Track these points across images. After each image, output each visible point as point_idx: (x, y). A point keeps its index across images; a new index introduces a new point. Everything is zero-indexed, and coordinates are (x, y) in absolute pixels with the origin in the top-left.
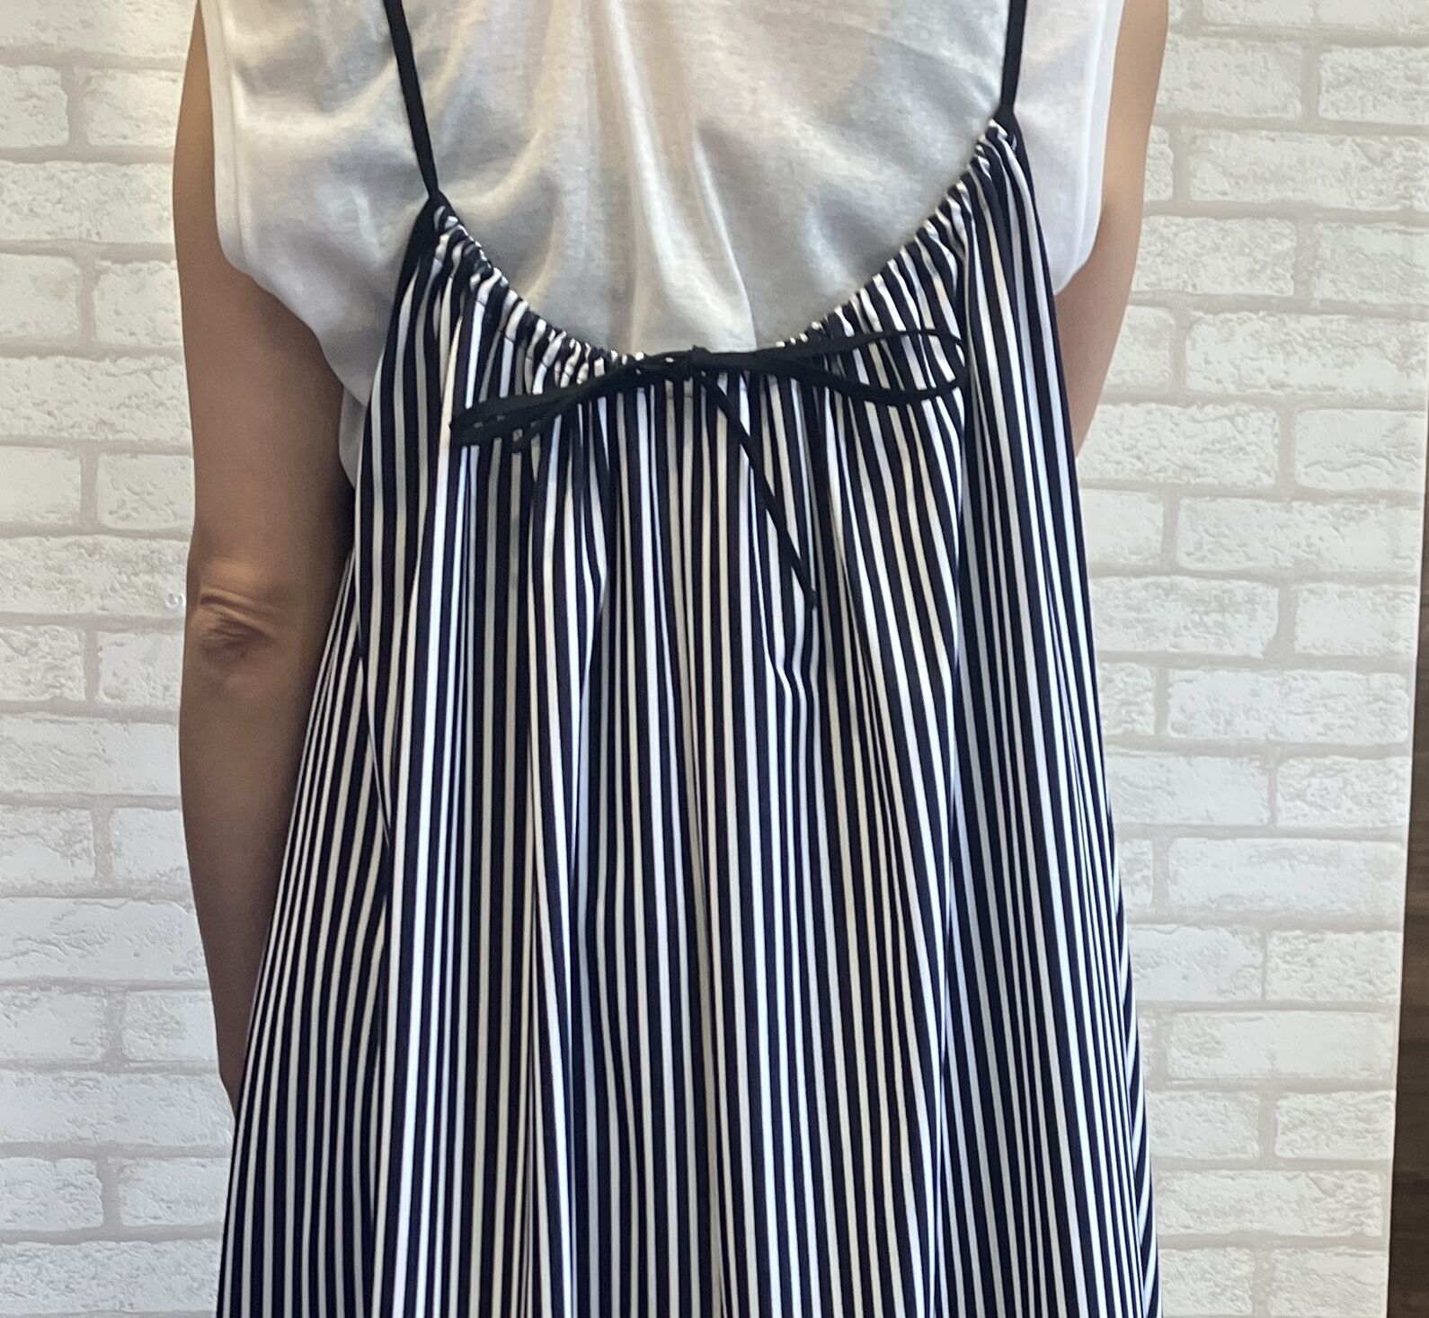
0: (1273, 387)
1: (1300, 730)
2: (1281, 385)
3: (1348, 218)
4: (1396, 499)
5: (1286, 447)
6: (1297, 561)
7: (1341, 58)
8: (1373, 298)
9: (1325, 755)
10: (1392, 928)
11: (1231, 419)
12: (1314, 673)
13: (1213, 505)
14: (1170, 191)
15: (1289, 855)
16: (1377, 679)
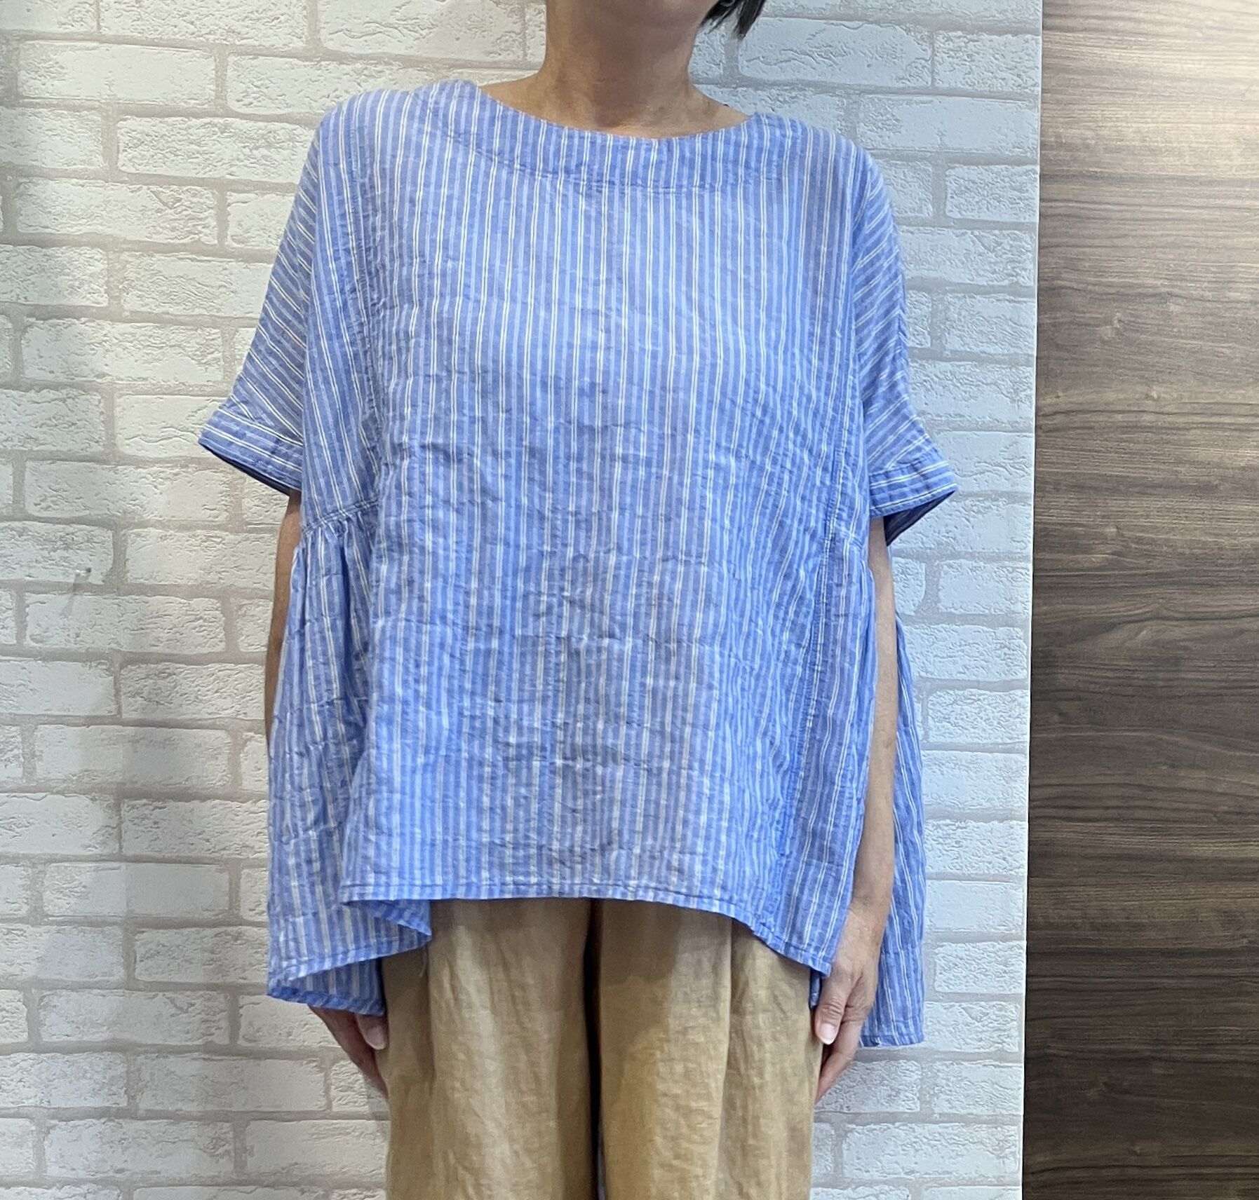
1: (945, 670)
3: (971, 291)
7: (961, 173)
8: (991, 350)
9: (964, 689)
12: (954, 627)
15: (939, 763)
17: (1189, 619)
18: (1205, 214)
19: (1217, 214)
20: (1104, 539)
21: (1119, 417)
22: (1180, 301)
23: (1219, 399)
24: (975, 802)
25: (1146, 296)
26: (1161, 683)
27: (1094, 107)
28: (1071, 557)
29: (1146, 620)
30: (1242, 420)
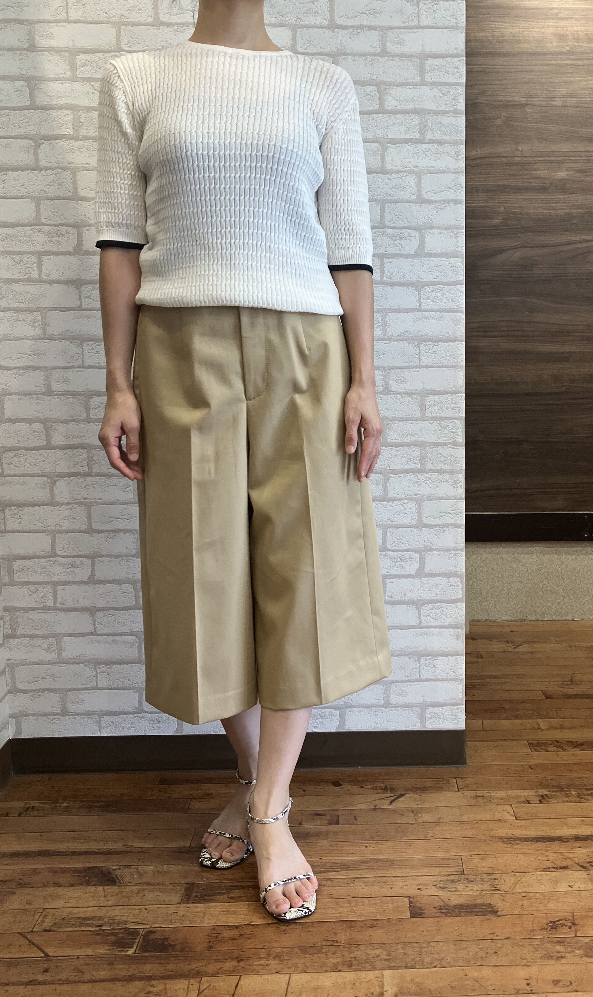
0: (414, 167)
1: (428, 277)
2: (416, 167)
3: (437, 113)
4: (456, 202)
5: (419, 186)
6: (424, 223)
7: (431, 62)
8: (446, 138)
9: (436, 285)
10: (461, 341)
11: (401, 178)
12: (432, 259)
13: (396, 206)
14: (378, 106)
15: (426, 318)
16: (452, 260)
17: (537, 247)
18: (541, 68)
19: (546, 68)
20: (499, 213)
21: (504, 159)
22: (531, 107)
23: (549, 150)
24: (442, 334)
25: (515, 105)
26: (525, 276)
27: (491, 23)
28: (484, 221)
29: (518, 248)
30: (559, 158)
